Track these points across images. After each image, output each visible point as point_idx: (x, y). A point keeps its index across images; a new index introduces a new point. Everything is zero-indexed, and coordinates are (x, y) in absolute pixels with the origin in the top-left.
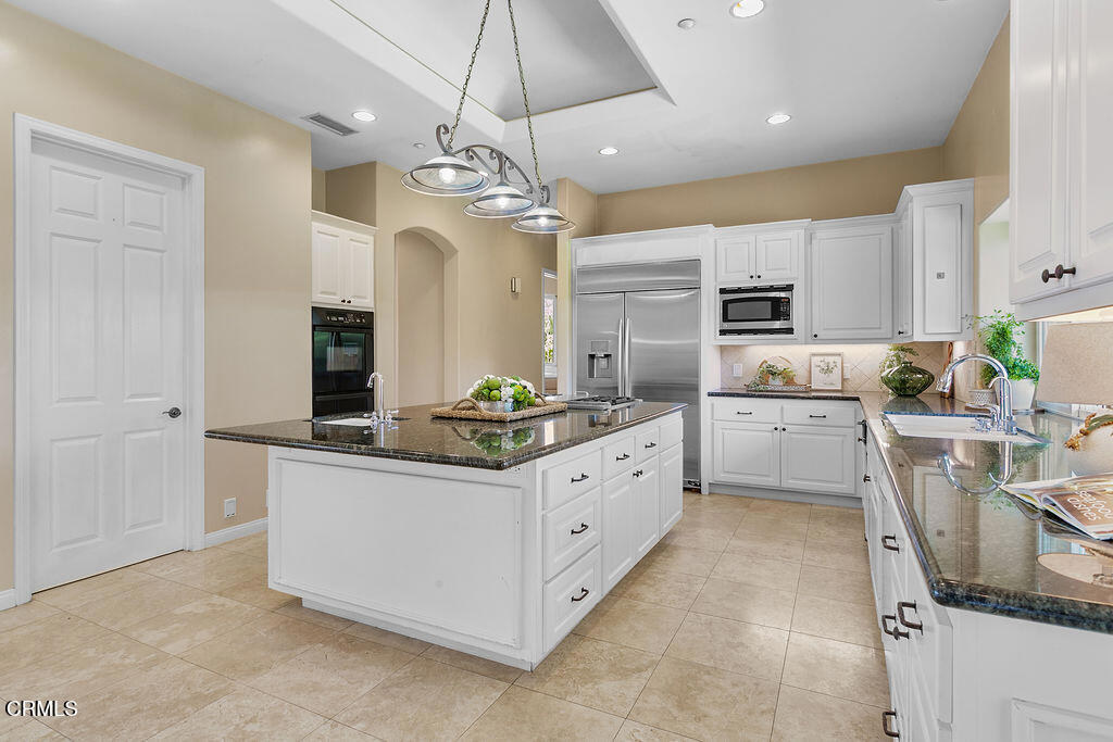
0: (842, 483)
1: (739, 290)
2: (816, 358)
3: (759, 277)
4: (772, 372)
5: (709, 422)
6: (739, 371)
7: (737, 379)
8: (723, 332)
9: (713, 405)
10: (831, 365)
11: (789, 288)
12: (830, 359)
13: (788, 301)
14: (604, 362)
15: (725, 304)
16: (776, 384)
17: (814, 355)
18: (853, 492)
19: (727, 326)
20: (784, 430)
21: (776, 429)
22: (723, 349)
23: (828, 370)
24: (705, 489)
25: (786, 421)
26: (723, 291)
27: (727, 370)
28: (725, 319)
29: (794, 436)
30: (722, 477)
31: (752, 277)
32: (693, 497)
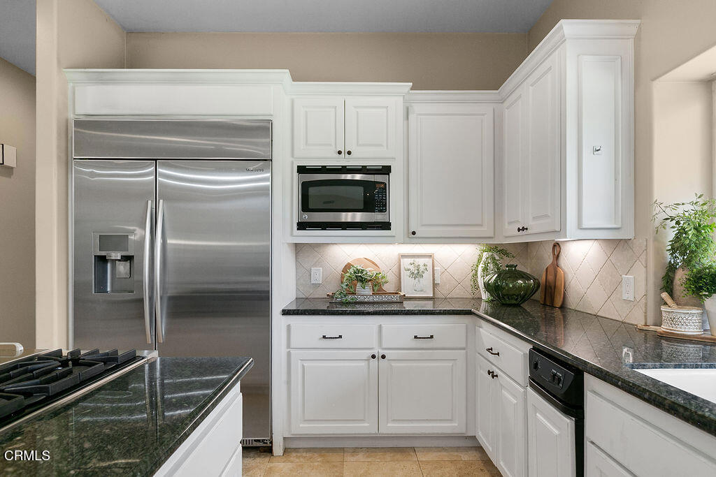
0: (451, 420)
1: (324, 170)
2: (406, 260)
3: (349, 153)
4: (360, 278)
5: (284, 350)
6: (318, 275)
7: (316, 286)
8: (302, 226)
9: (289, 327)
10: (422, 268)
11: (386, 170)
12: (421, 261)
13: (384, 188)
14: (123, 268)
15: (305, 187)
16: (365, 292)
17: (404, 256)
18: (464, 431)
19: (307, 217)
20: (383, 357)
21: (373, 357)
22: (298, 248)
23: (417, 275)
24: (278, 449)
25: (384, 346)
26: (302, 170)
27: (303, 275)
28: (305, 206)
29: (394, 364)
30: (303, 428)
31: (340, 153)
32: (261, 462)
